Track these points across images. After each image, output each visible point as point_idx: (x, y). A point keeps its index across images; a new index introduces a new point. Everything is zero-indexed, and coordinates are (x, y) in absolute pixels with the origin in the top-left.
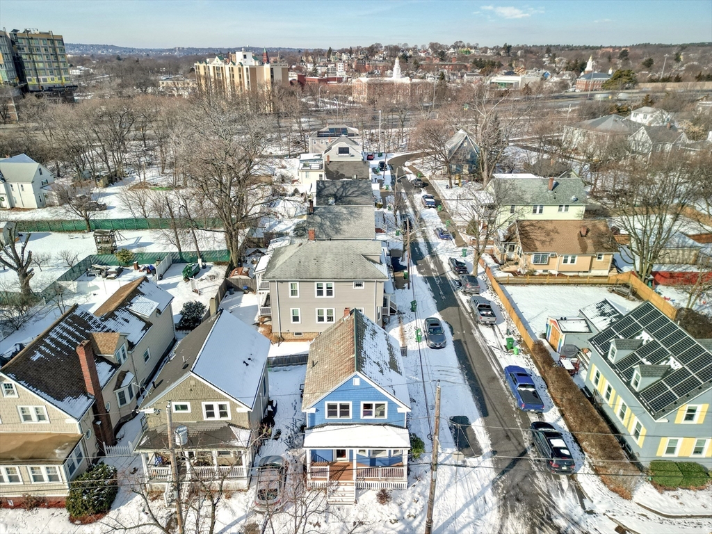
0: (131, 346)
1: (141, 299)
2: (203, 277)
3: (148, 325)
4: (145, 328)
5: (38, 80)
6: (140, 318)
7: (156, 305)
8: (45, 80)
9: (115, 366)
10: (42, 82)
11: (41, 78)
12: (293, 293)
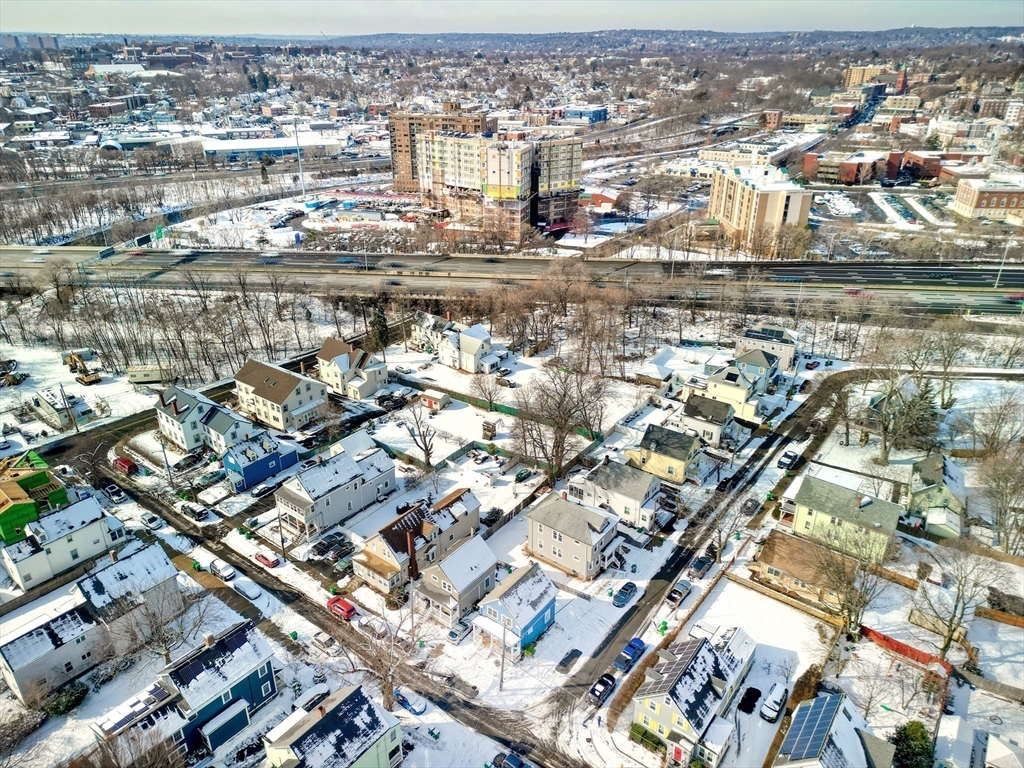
0: (440, 532)
1: (459, 504)
2: (527, 483)
3: (456, 521)
4: (453, 523)
5: (549, 186)
6: (453, 516)
7: (465, 510)
8: (556, 185)
9: (427, 542)
10: (552, 188)
11: (552, 183)
12: (541, 530)
